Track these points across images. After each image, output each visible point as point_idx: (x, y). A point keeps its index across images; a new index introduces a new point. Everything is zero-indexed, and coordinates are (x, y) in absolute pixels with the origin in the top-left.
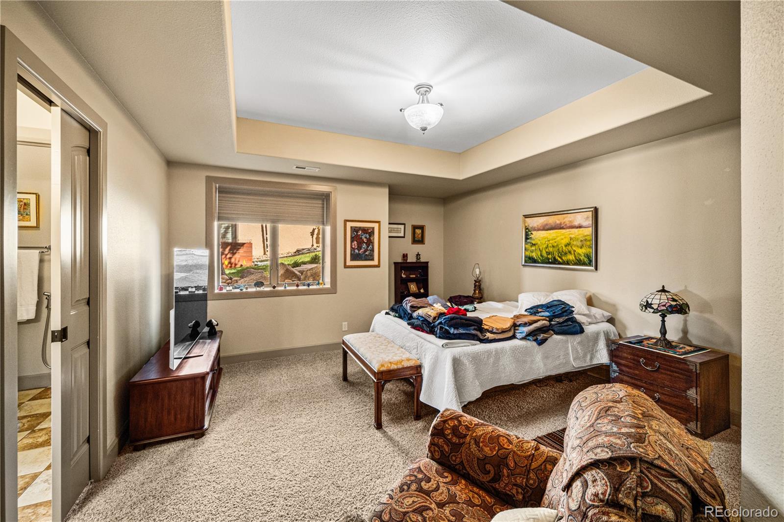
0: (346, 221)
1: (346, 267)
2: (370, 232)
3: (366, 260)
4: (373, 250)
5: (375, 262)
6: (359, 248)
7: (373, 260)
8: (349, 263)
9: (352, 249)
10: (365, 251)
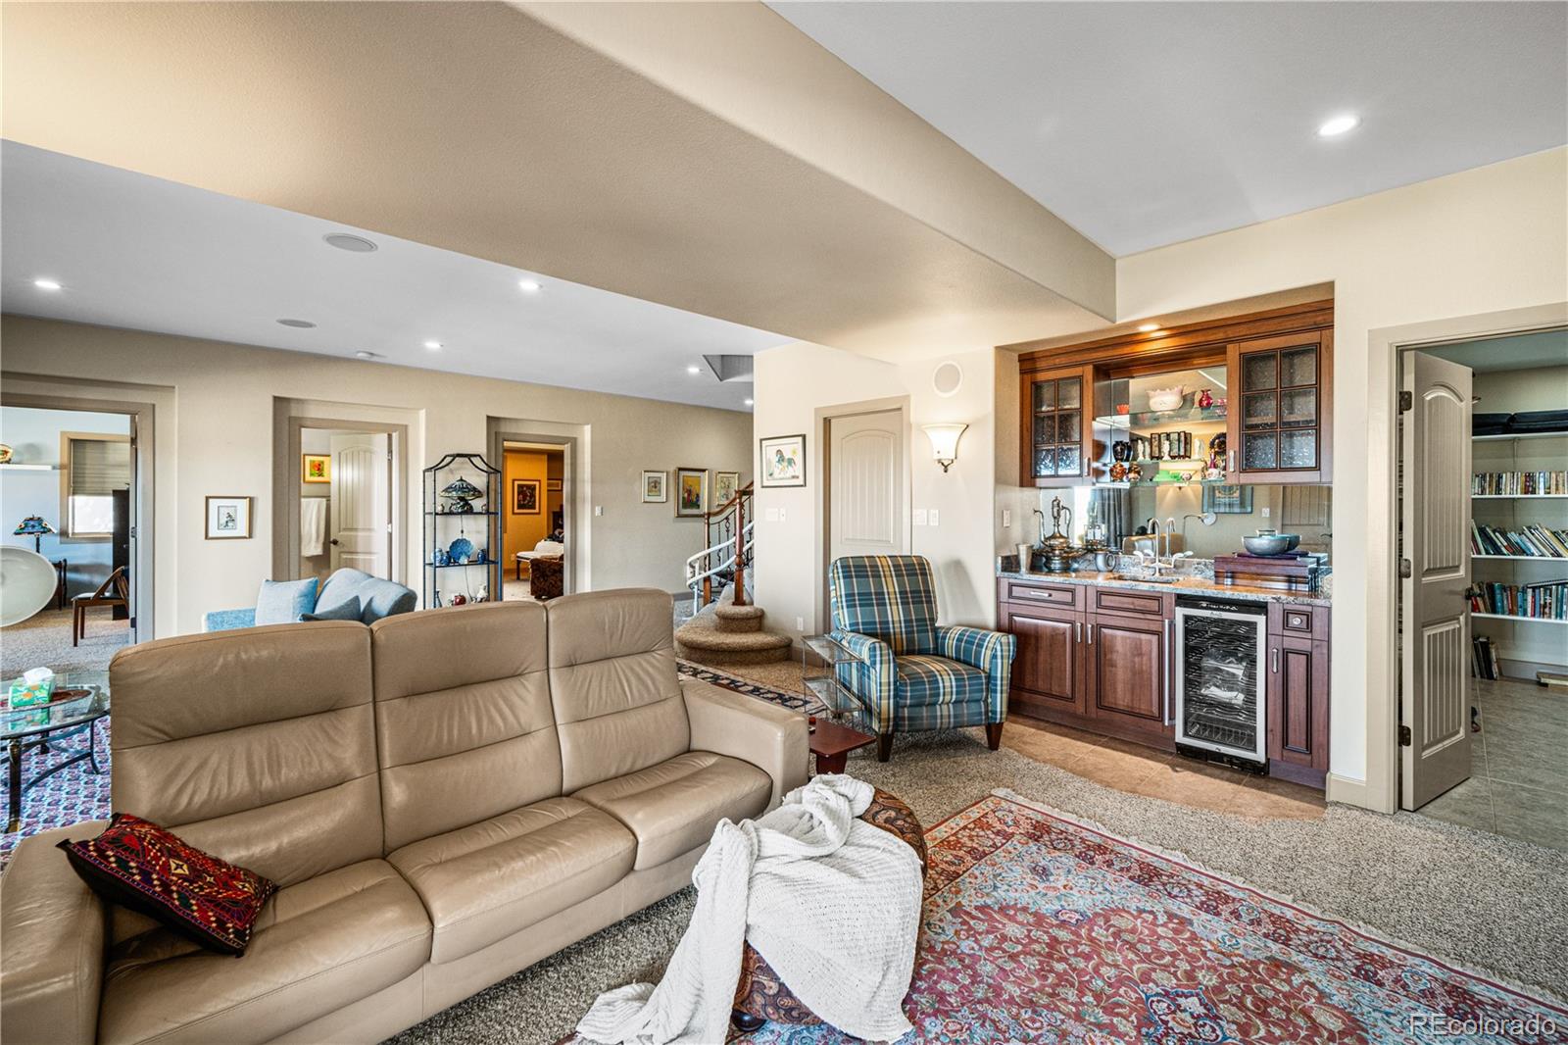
0: (514, 480)
1: (514, 513)
2: (533, 488)
3: (529, 508)
4: (535, 501)
5: (537, 510)
6: (524, 500)
7: (534, 508)
8: (516, 511)
9: (519, 501)
10: (529, 502)
